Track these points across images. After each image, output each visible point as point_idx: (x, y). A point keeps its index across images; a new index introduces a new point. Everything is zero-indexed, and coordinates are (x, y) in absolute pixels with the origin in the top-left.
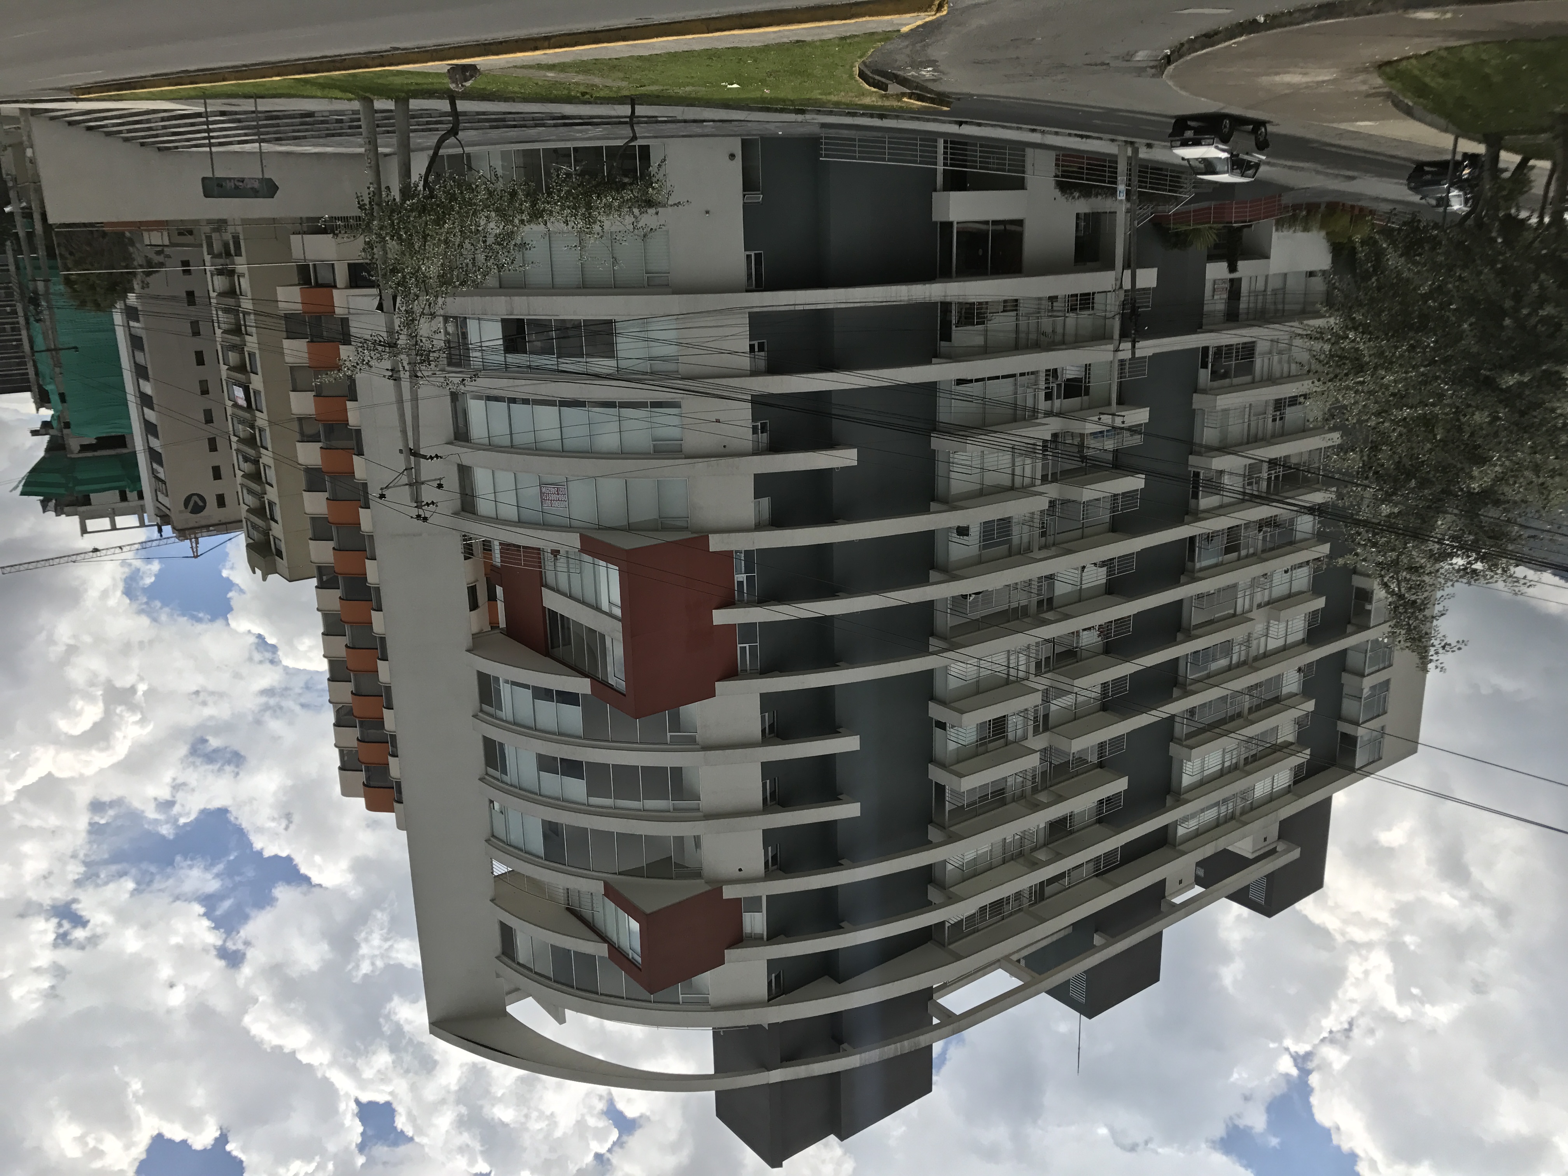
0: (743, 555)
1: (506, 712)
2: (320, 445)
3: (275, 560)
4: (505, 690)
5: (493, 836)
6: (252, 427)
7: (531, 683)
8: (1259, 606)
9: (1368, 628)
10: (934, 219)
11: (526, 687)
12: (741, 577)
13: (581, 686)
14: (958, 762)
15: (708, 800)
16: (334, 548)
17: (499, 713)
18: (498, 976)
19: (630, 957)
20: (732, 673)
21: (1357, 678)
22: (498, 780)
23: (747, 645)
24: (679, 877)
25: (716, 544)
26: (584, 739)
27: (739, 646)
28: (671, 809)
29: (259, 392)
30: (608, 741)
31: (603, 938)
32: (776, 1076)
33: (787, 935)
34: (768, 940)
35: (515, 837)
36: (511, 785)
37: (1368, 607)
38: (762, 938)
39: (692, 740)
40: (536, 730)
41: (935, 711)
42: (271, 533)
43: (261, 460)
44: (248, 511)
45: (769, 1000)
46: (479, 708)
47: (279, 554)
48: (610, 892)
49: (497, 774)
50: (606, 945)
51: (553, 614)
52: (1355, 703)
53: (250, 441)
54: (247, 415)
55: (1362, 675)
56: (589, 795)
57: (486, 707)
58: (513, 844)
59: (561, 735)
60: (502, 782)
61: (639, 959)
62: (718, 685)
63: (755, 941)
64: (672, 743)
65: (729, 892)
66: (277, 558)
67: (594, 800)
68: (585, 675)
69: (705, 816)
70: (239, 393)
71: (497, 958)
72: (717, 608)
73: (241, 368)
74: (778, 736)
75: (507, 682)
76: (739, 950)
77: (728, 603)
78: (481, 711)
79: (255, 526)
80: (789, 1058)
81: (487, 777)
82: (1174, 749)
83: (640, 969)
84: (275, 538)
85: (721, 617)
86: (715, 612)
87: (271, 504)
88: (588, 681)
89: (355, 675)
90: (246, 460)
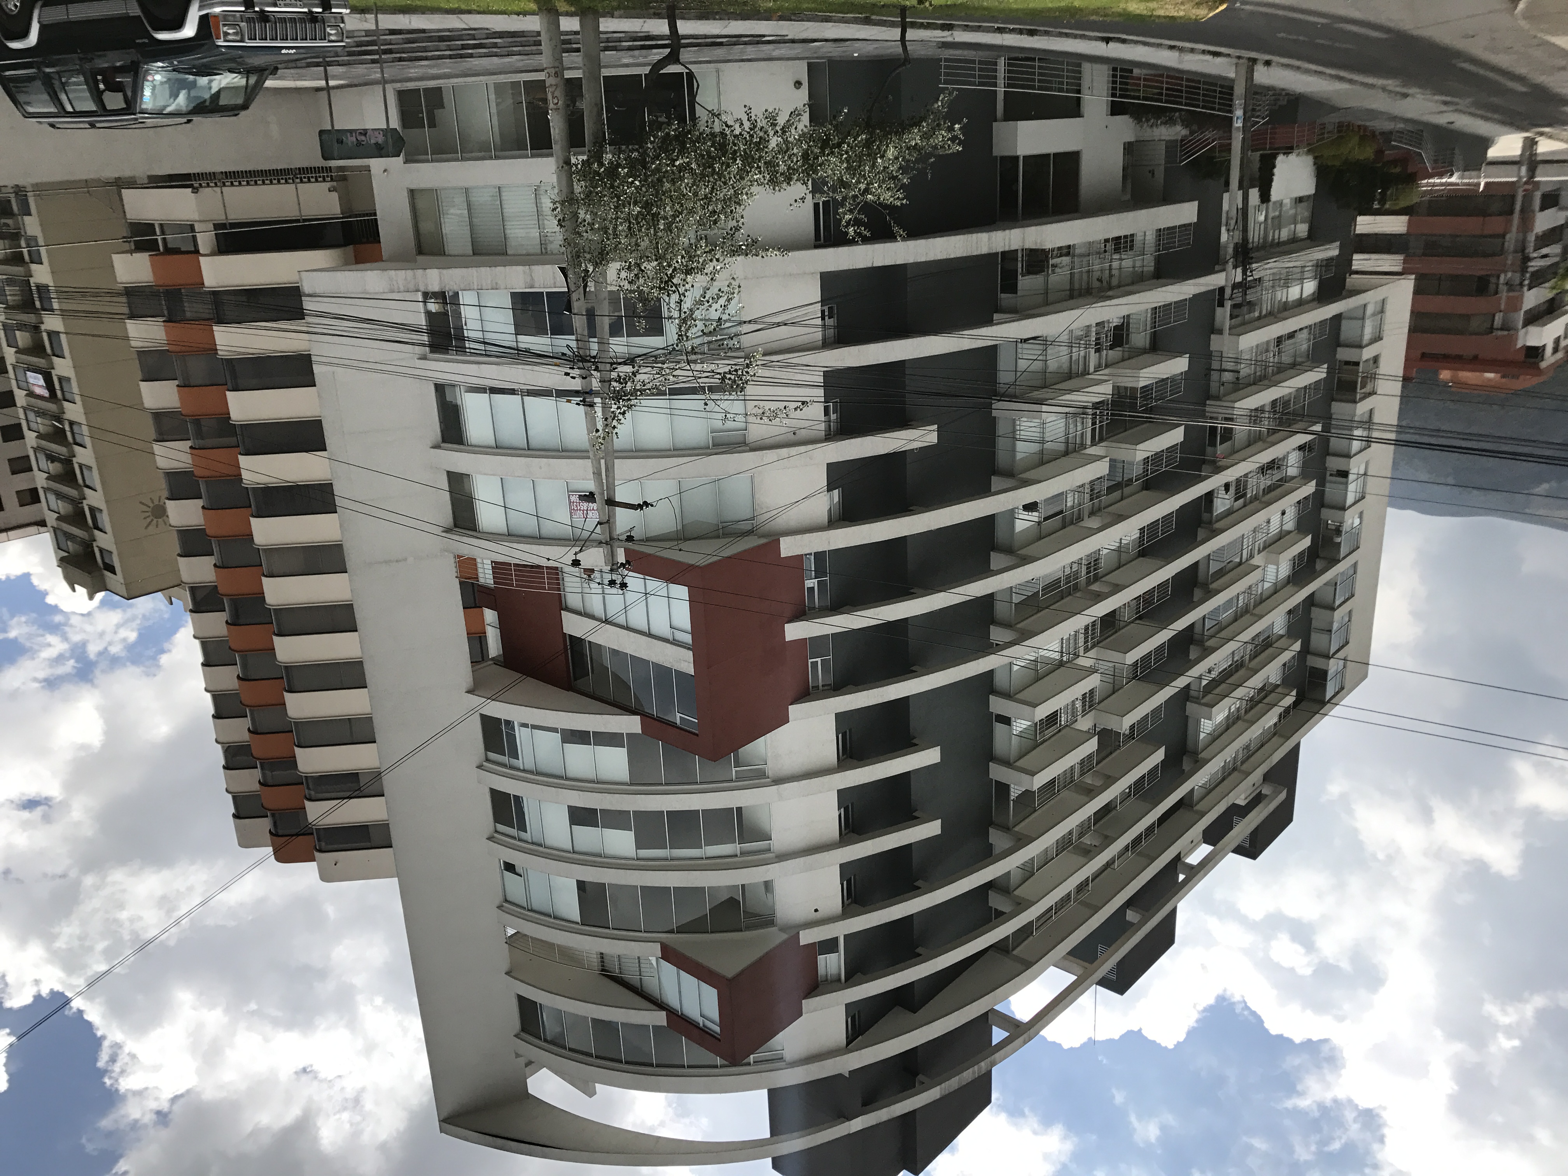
0: (813, 557)
1: (526, 759)
2: (189, 443)
3: (103, 575)
4: (522, 735)
5: (506, 901)
6: (59, 419)
7: (560, 726)
8: (1259, 552)
9: (1339, 561)
10: (995, 154)
11: (554, 730)
12: (812, 583)
13: (631, 724)
14: (1020, 758)
15: (781, 839)
16: (215, 565)
17: (514, 762)
18: (518, 1055)
19: (701, 1025)
20: (806, 694)
21: (1328, 612)
22: (513, 838)
23: (819, 660)
24: (748, 928)
25: (789, 547)
26: (631, 784)
27: (810, 661)
28: (739, 854)
29: (68, 380)
30: (661, 784)
31: (660, 1005)
32: (857, 1124)
33: (864, 973)
34: (847, 980)
35: (539, 900)
36: (533, 843)
37: (1338, 540)
38: (839, 980)
39: (762, 774)
40: (567, 779)
41: (997, 705)
42: (95, 544)
43: (74, 460)
44: (58, 519)
45: (848, 1044)
46: (483, 757)
47: (112, 570)
48: (668, 954)
49: (513, 832)
50: (665, 1013)
51: (576, 642)
52: (1325, 637)
53: (58, 436)
54: (52, 407)
55: (1333, 609)
56: (638, 847)
57: (492, 756)
58: (535, 907)
59: (598, 785)
60: (520, 840)
61: (717, 1029)
62: (792, 709)
63: (833, 984)
64: (738, 779)
65: (807, 937)
66: (108, 574)
67: (645, 853)
68: (634, 713)
69: (776, 857)
70: (36, 381)
71: (516, 1036)
72: (790, 621)
73: (37, 349)
74: (851, 757)
75: (525, 725)
76: (818, 998)
77: (801, 614)
78: (487, 760)
79: (69, 536)
80: (869, 1103)
81: (496, 835)
82: (1191, 707)
83: (719, 1040)
84: (101, 550)
85: (794, 631)
86: (788, 627)
87: (92, 510)
88: (637, 718)
89: (250, 710)
90: (51, 458)
